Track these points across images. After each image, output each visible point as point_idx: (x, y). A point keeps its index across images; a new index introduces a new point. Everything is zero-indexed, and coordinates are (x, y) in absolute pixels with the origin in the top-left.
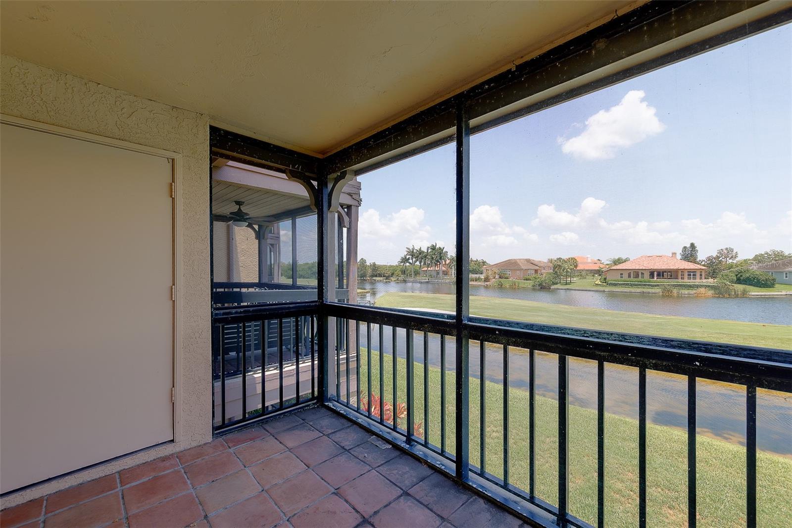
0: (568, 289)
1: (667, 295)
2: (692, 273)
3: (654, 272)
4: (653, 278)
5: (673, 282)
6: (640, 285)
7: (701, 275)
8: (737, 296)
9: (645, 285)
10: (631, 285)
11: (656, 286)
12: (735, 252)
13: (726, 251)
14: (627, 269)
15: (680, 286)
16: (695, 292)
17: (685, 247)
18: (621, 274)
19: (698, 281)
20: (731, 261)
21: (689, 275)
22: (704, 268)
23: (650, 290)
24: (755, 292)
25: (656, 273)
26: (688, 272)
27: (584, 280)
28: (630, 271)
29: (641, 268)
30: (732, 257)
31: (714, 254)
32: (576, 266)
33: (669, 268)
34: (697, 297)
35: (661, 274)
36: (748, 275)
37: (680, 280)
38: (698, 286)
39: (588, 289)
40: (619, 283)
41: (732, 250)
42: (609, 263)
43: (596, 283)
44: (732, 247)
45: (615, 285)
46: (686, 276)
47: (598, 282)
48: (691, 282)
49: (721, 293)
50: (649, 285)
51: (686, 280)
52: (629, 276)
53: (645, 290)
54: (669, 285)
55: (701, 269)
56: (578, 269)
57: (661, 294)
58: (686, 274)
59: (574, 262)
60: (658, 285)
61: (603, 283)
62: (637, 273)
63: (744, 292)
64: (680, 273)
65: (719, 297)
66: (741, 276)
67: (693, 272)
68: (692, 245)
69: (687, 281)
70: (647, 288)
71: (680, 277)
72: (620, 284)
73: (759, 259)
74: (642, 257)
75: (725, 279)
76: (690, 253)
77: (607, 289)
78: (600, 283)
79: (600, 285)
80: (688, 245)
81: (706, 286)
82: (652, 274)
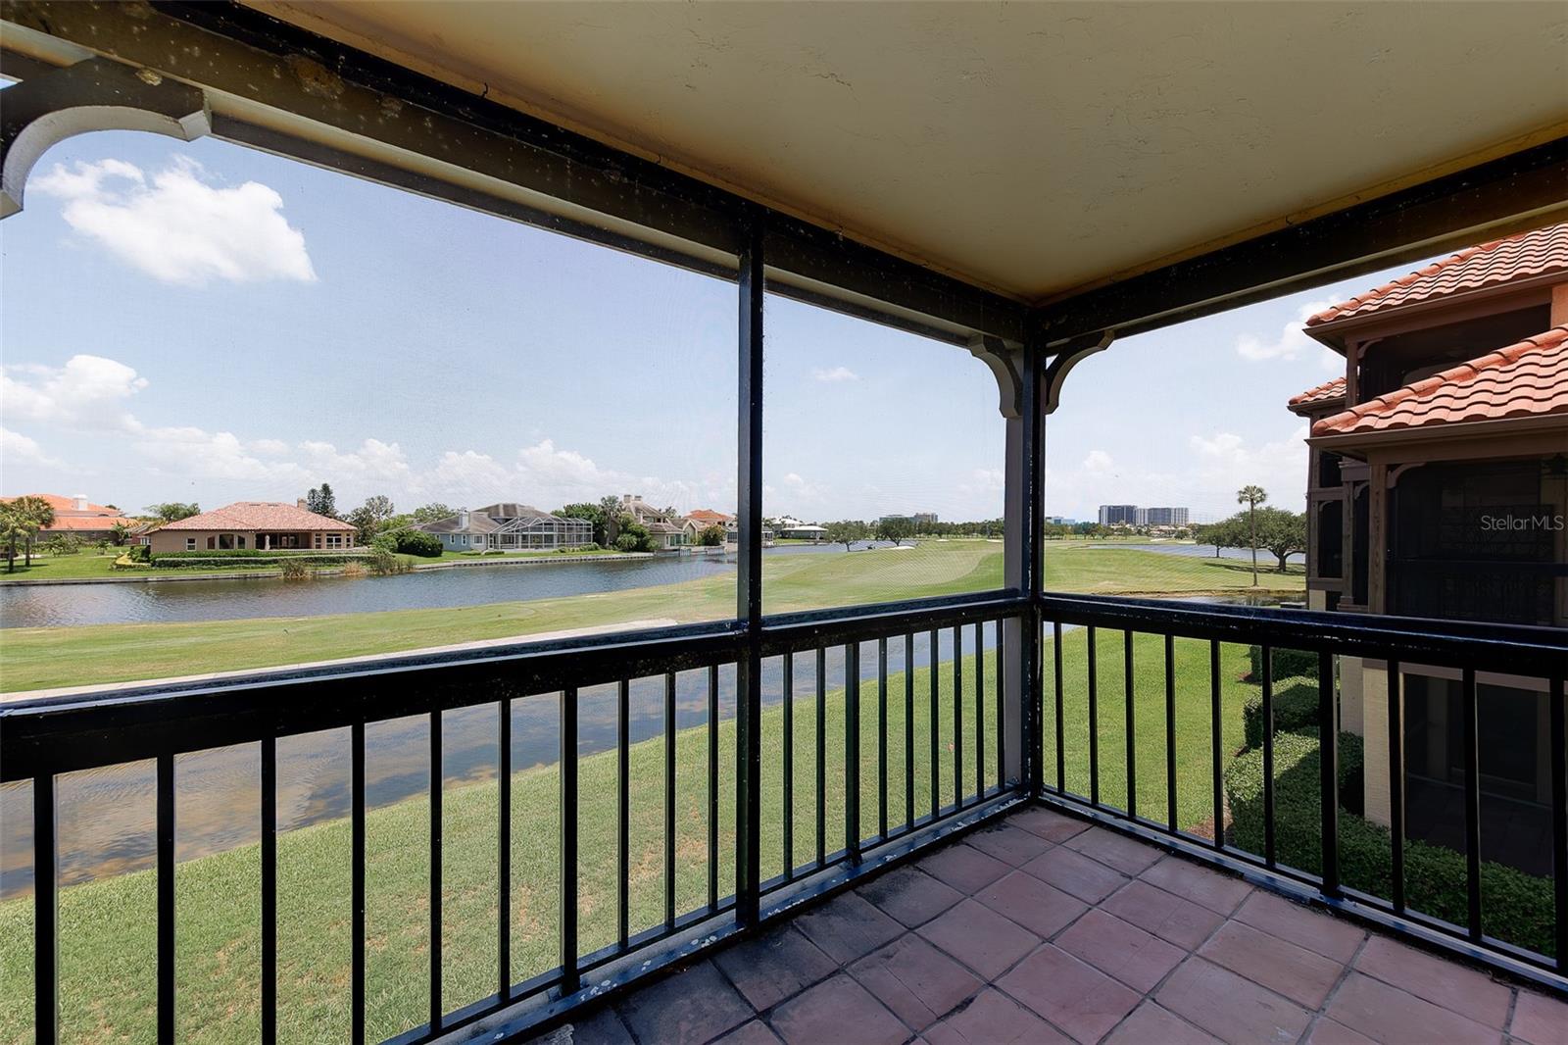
0: (20, 585)
1: (294, 579)
2: (334, 537)
3: (265, 535)
4: (263, 547)
5: (302, 553)
6: (236, 562)
7: (348, 540)
8: (401, 572)
9: (247, 562)
10: (216, 563)
11: (270, 562)
12: (389, 504)
13: (377, 501)
14: (206, 530)
15: (317, 560)
16: (342, 569)
17: (313, 491)
18: (191, 541)
19: (343, 551)
20: (385, 517)
21: (330, 540)
22: (352, 528)
23: (260, 572)
24: (422, 563)
25: (268, 537)
26: (328, 535)
27: (72, 558)
28: (210, 535)
29: (238, 528)
30: (386, 512)
31: (363, 505)
32: (48, 522)
33: (292, 527)
34: (344, 578)
35: (277, 538)
36: (411, 539)
37: (314, 550)
38: (345, 560)
39: (94, 579)
40: (185, 559)
41: (386, 500)
42: (150, 515)
43: (119, 562)
44: (386, 496)
45: (175, 565)
46: (324, 542)
47: (125, 560)
48: (335, 552)
49: (380, 568)
50: (256, 562)
51: (324, 549)
52: (211, 544)
53: (249, 572)
54: (296, 560)
55: (348, 530)
56: (55, 527)
57: (283, 577)
58: (325, 539)
59: (41, 511)
60: (275, 561)
61: (140, 561)
62: (225, 539)
63: (410, 565)
64: (314, 538)
65: (378, 575)
66: (403, 540)
67: (334, 535)
68: (326, 488)
69: (325, 551)
70: (253, 568)
71: (314, 543)
72: (188, 564)
73: (421, 515)
74: (236, 504)
75: (383, 547)
76: (322, 502)
77: (155, 576)
78: (130, 563)
79: (130, 566)
80: (319, 488)
81: (359, 559)
82: (260, 537)
